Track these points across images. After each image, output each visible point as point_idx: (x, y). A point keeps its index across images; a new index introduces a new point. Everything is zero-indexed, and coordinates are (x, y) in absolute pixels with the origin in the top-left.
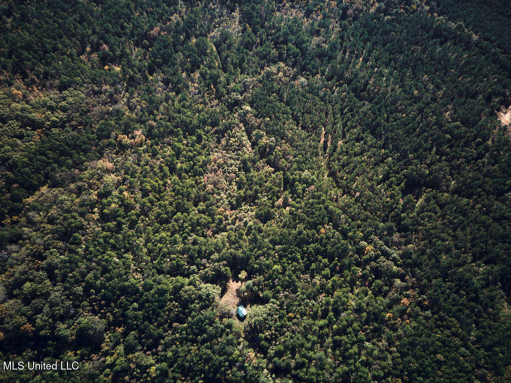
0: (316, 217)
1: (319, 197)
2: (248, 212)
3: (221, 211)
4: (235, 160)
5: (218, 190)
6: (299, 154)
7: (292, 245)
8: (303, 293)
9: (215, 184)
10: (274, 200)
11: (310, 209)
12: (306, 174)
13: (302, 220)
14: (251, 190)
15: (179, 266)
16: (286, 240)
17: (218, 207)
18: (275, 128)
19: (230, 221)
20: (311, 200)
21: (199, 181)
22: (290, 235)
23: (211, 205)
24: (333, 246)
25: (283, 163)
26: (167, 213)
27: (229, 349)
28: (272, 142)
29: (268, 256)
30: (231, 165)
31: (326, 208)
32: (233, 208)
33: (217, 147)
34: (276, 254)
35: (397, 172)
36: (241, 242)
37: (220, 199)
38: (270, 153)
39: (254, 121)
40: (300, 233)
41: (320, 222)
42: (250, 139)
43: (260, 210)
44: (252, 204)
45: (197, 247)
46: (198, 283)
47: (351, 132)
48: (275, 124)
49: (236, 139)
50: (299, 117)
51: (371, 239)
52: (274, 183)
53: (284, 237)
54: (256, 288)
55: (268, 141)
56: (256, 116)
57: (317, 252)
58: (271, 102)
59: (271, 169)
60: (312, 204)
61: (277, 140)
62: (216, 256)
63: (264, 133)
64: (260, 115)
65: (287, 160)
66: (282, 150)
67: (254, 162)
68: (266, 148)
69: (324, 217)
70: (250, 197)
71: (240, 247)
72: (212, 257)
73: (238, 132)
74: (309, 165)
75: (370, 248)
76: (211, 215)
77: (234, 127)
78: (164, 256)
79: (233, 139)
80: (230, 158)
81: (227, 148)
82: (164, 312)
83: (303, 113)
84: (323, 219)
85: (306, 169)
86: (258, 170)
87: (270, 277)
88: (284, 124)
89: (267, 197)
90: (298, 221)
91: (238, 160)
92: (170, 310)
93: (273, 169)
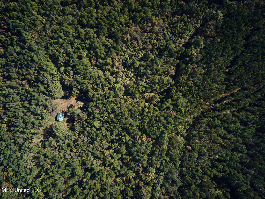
0: (151, 129)
1: (168, 122)
2: (127, 77)
3: (115, 58)
4: (164, 39)
5: (131, 44)
6: (198, 86)
7: (119, 125)
8: (93, 149)
9: (134, 39)
10: (147, 91)
11: (154, 121)
12: (183, 101)
13: (142, 121)
14: (145, 69)
15: (57, 58)
16: (121, 118)
17: (117, 54)
18: (212, 52)
19: (112, 70)
20: (162, 118)
21: (129, 25)
22: (126, 119)
23: (115, 48)
24: (137, 151)
25: (183, 78)
26: (88, 22)
27: (29, 126)
28: (196, 58)
29: (102, 113)
30: (158, 39)
31: (163, 132)
32: (124, 65)
33: (167, 17)
34: (106, 118)
35: (229, 166)
36: (100, 89)
37: (124, 51)
38: (186, 63)
39: (210, 30)
40: (131, 125)
41: (149, 134)
42: (192, 37)
43: (132, 87)
44: (135, 77)
45: (77, 61)
46: (56, 78)
47: (247, 115)
48: (217, 49)
49: (184, 27)
50: (237, 64)
51: (159, 173)
52: (161, 82)
53: (121, 116)
54: (77, 118)
55: (195, 54)
56: (216, 28)
57: (126, 143)
58: (239, 30)
59: (173, 72)
60: (159, 121)
61: (202, 60)
62: (79, 78)
63: (203, 46)
64: (219, 30)
65: (188, 79)
66: (195, 71)
67: (171, 55)
68: (188, 56)
69: (155, 135)
70: (140, 71)
71: (96, 90)
72: (77, 77)
73: (191, 24)
74: (192, 99)
75: (152, 175)
76: (108, 54)
77: (194, 17)
78: (57, 43)
79: (182, 24)
80: (164, 34)
81: (172, 25)
82: (27, 70)
83: (244, 65)
84: (153, 134)
85: (188, 99)
86: (166, 63)
87: (89, 123)
88: (222, 56)
89: (147, 85)
90: (140, 118)
91: (166, 41)
92: (30, 73)
93: (174, 74)
